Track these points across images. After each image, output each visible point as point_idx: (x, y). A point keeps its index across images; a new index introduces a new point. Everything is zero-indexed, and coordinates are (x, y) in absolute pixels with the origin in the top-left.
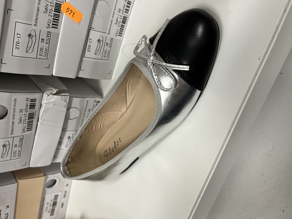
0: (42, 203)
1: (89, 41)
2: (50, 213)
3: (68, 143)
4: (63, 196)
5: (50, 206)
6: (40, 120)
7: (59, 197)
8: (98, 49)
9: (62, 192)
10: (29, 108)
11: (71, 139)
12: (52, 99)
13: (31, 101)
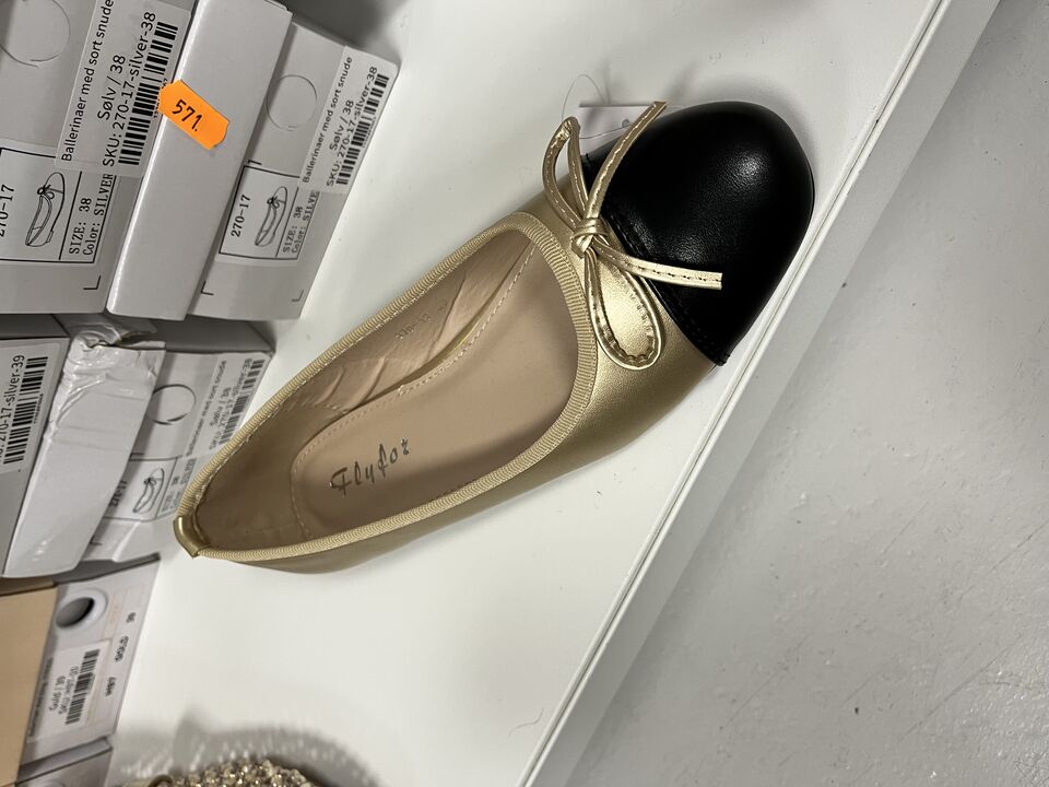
0: (42, 681)
1: (239, 201)
2: (65, 715)
3: (145, 499)
4: (115, 654)
5: (68, 692)
6: (52, 426)
7: (100, 659)
8: (265, 228)
9: (111, 640)
10: (19, 388)
11: (157, 487)
12: (105, 357)
13: (28, 367)
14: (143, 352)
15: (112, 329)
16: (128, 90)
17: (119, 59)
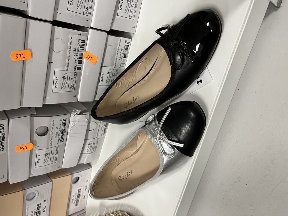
3: (89, 148)
6: (69, 133)
10: (62, 125)
11: (91, 145)
12: (78, 117)
13: (63, 121)
14: (85, 115)
15: (78, 111)
16: (77, 55)
17: (75, 49)
